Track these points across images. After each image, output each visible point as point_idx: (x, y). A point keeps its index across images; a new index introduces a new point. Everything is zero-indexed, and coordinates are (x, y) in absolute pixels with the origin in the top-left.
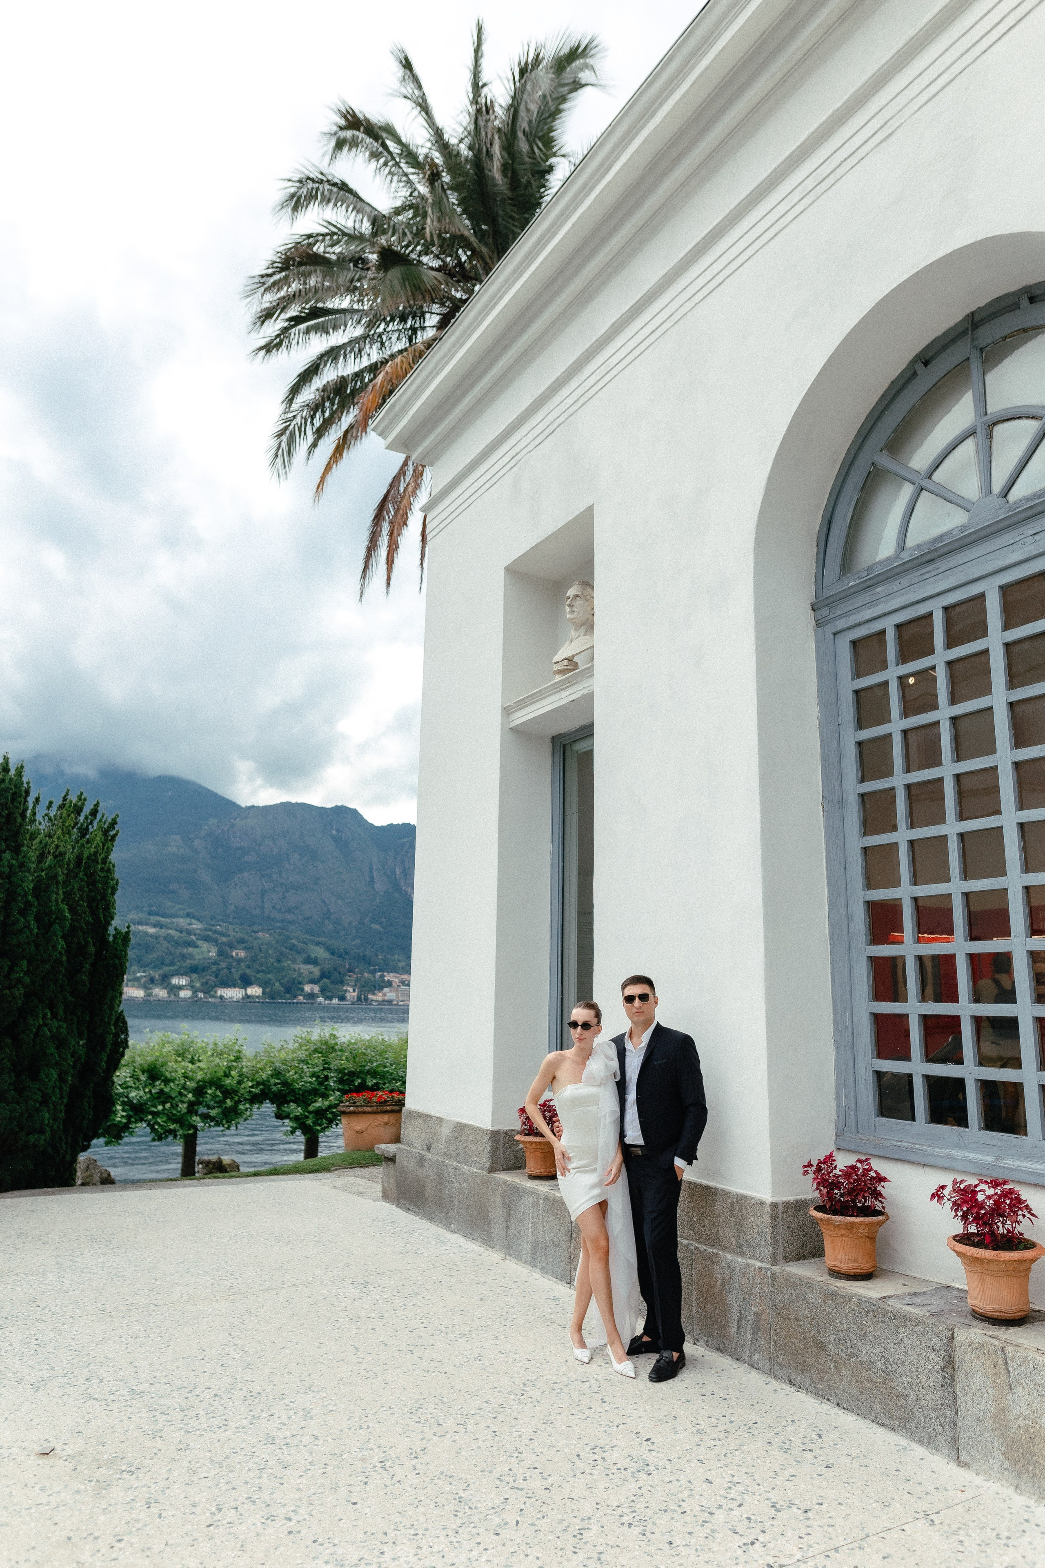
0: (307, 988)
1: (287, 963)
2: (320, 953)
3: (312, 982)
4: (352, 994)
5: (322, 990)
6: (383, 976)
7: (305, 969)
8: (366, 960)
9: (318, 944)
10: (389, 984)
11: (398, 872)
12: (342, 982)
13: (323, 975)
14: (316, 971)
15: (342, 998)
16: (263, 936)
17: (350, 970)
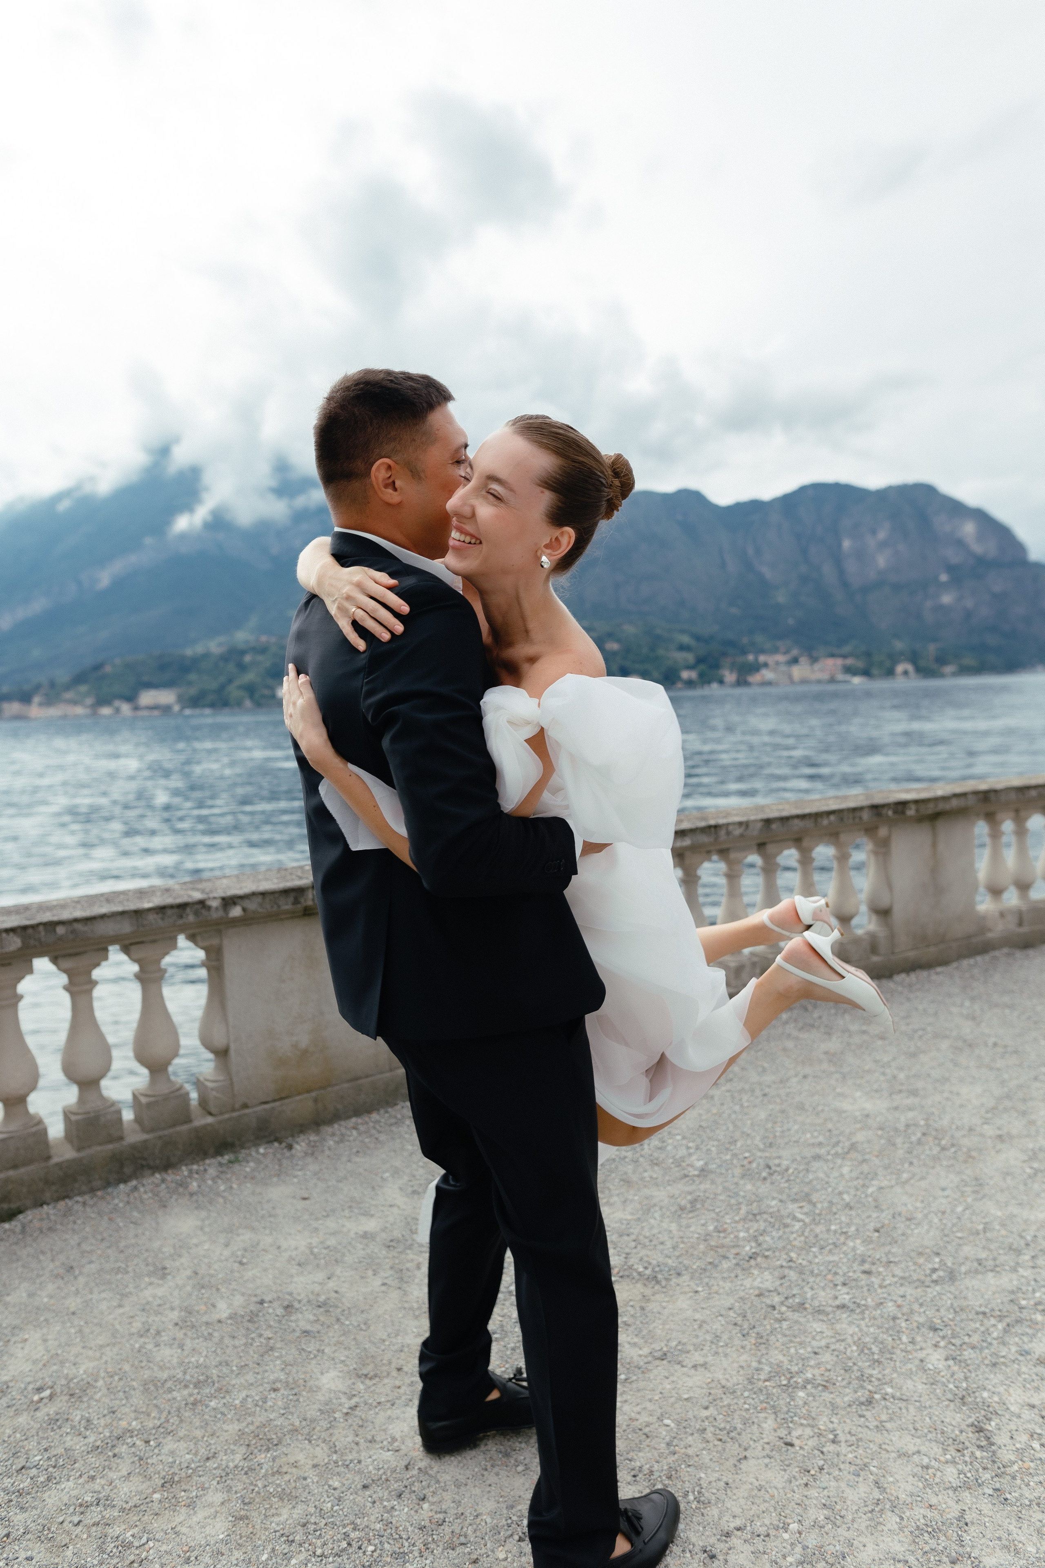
0: (685, 675)
1: (661, 652)
2: (686, 639)
3: (689, 667)
4: (730, 677)
5: (701, 675)
6: (756, 659)
7: (681, 657)
8: (731, 644)
9: (683, 631)
10: (766, 665)
11: (750, 551)
12: (716, 666)
13: (700, 661)
14: (690, 657)
15: (721, 682)
16: (630, 629)
17: (724, 654)
